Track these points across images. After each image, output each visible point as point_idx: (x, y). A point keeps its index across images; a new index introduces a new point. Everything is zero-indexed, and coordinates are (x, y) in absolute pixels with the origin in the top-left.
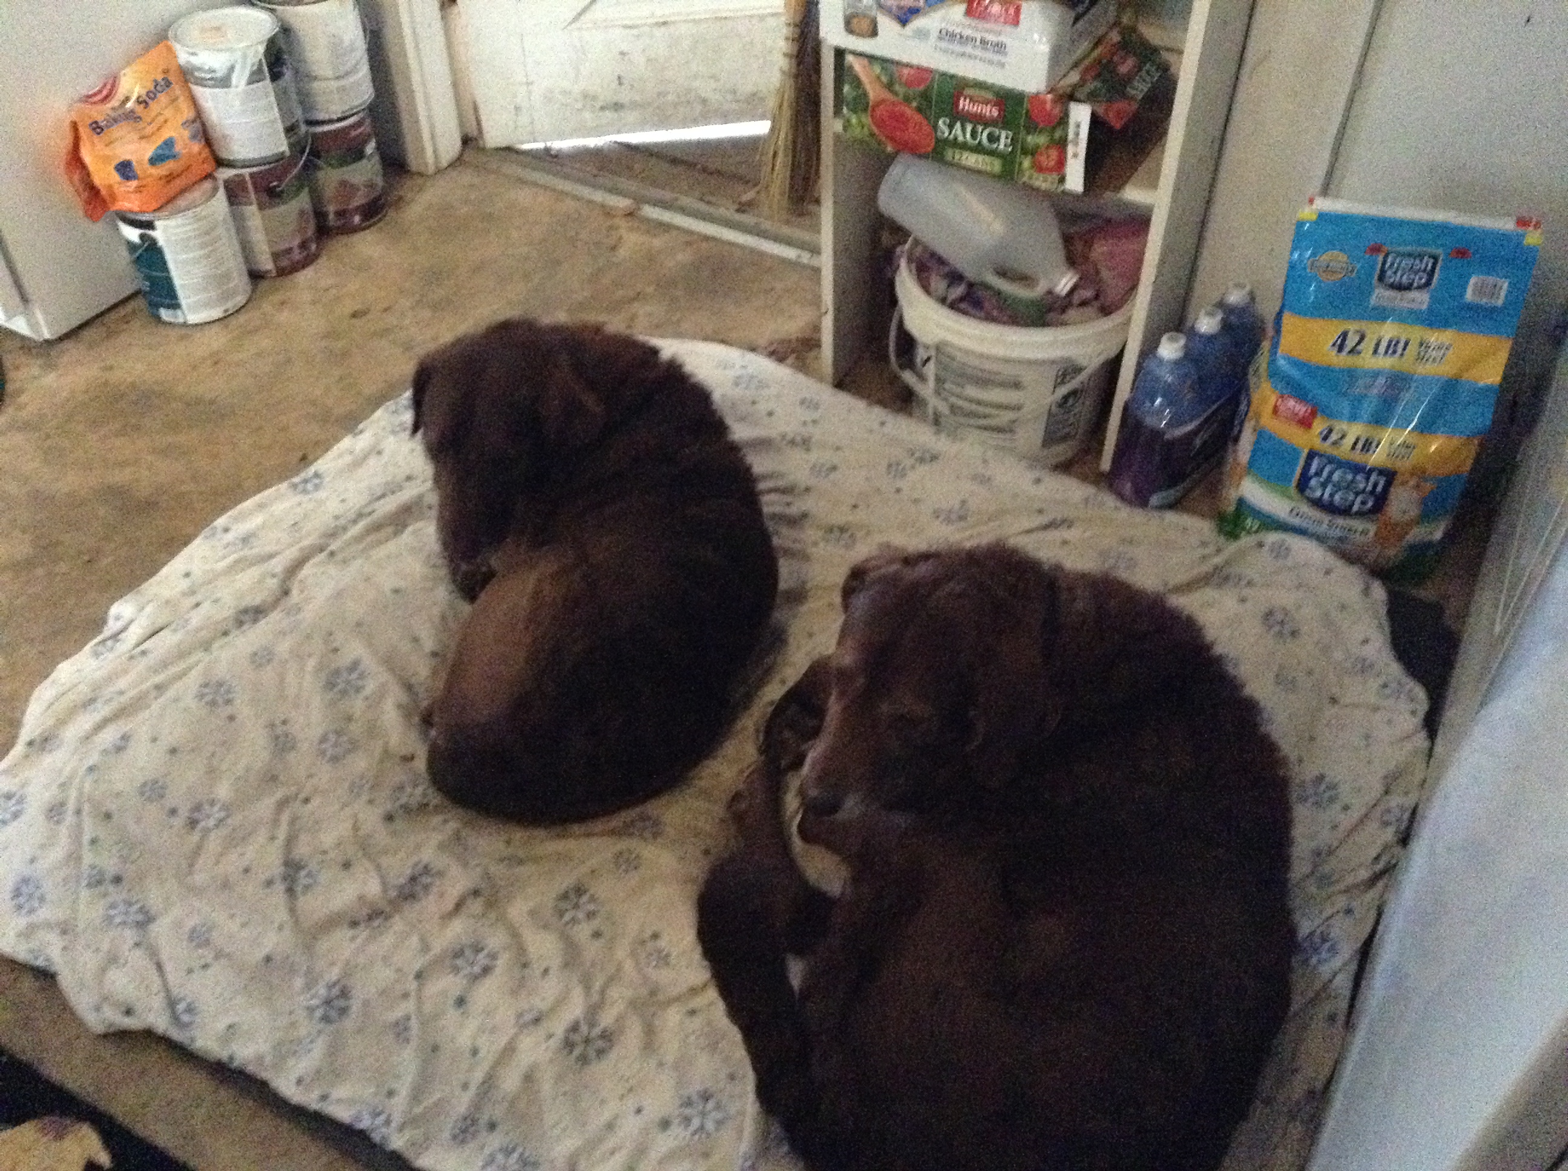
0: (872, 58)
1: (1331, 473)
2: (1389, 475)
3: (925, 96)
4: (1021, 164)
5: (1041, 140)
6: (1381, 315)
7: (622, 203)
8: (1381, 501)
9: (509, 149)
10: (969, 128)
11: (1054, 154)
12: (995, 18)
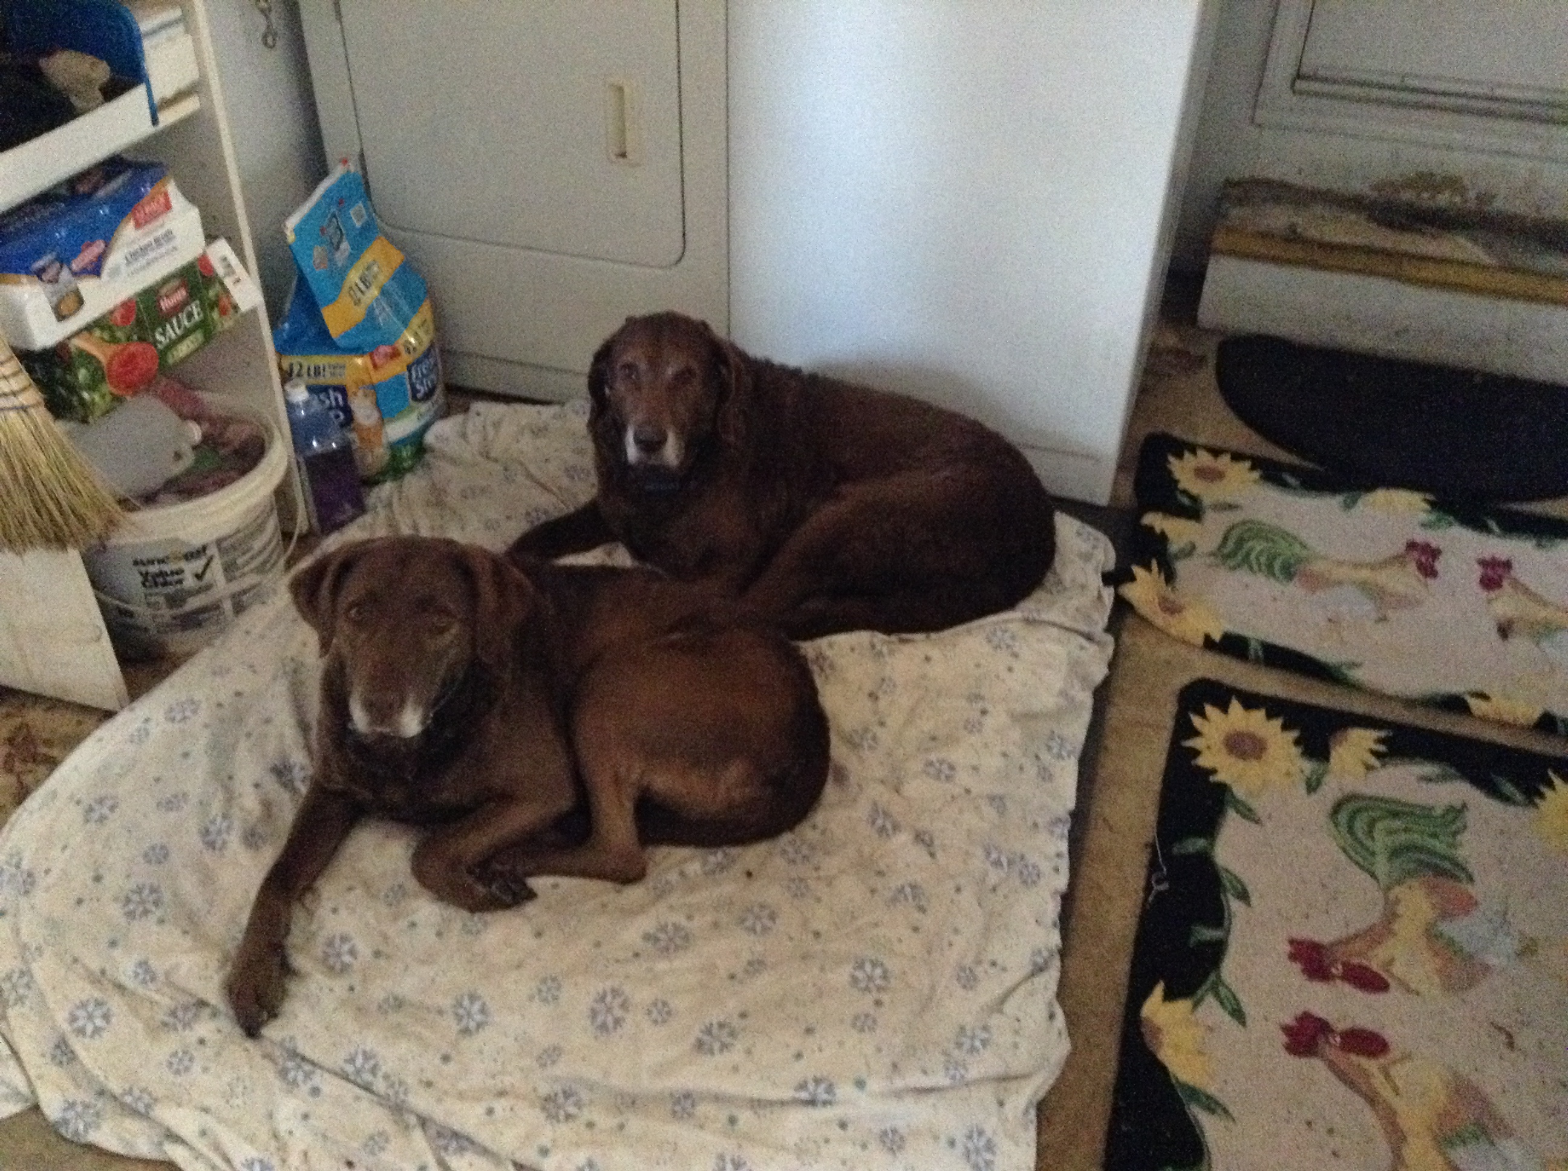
0: (88, 328)
1: (421, 372)
3: (139, 322)
4: (212, 319)
5: (217, 288)
6: (346, 269)
10: (174, 321)
12: (154, 216)
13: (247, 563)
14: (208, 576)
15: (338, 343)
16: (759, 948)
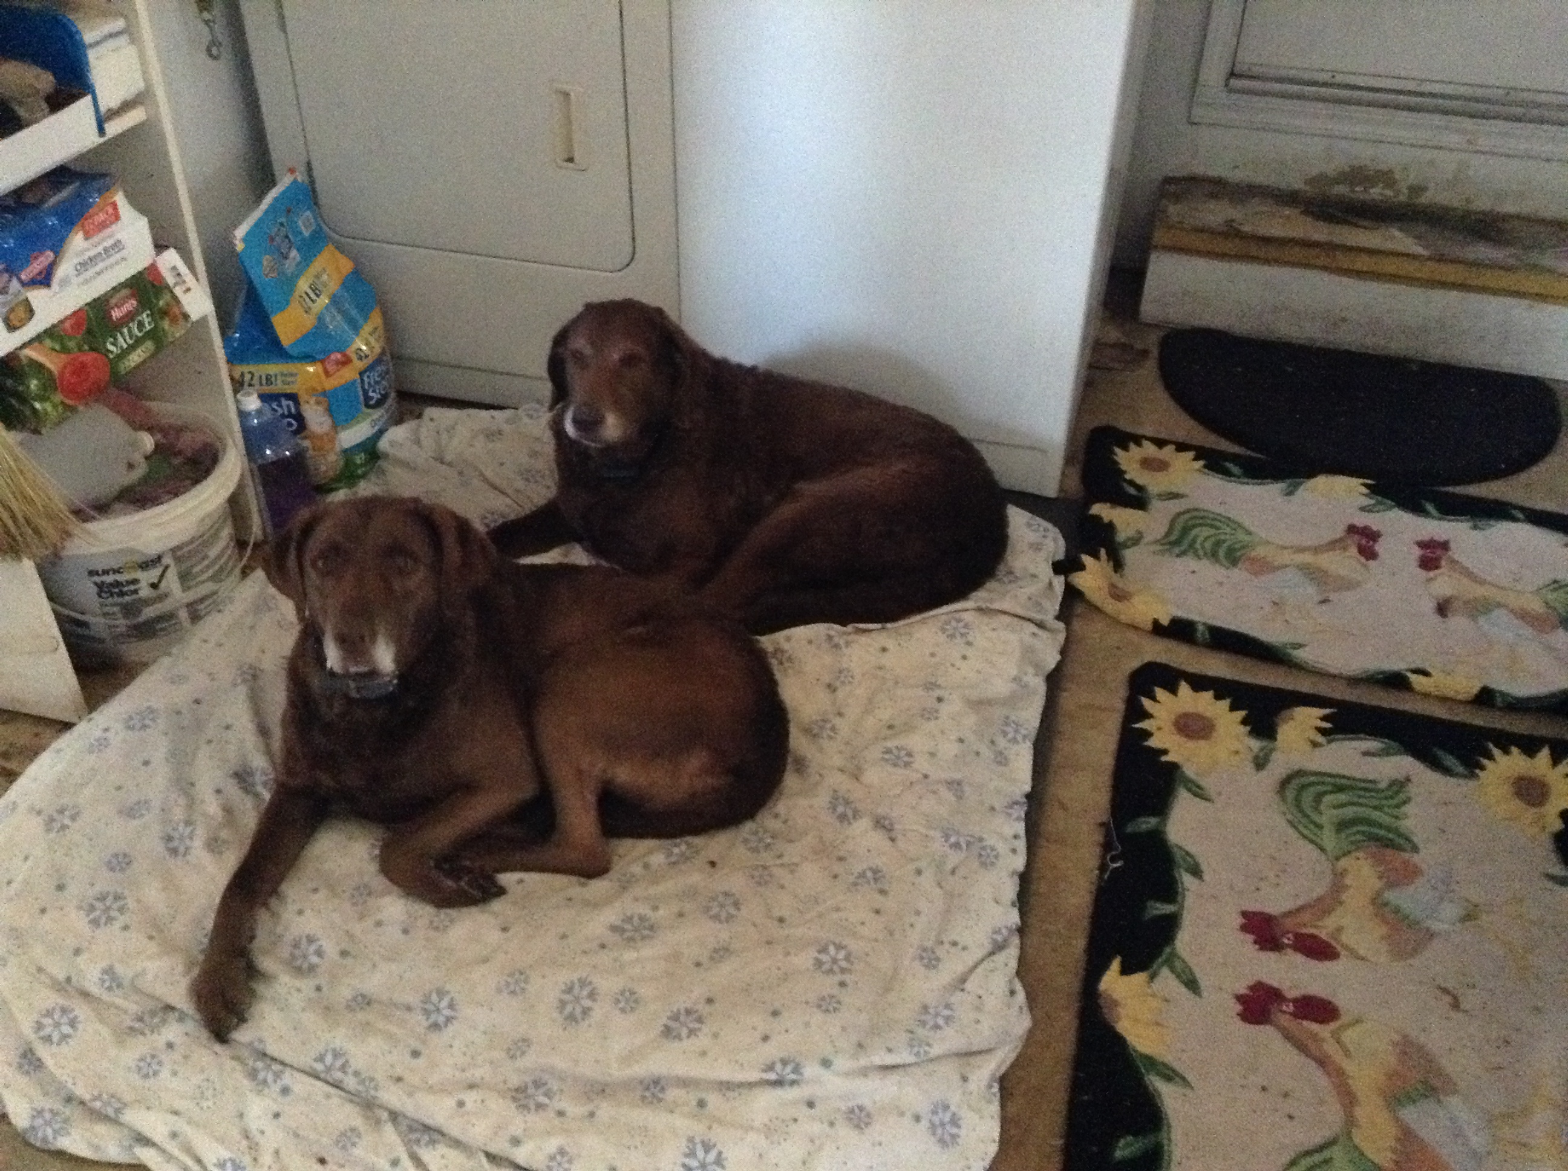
0: (38, 338)
3: (89, 332)
4: (163, 328)
5: (168, 296)
6: (296, 277)
10: (125, 330)
12: (103, 226)
13: (202, 572)
14: (163, 585)
15: (291, 352)
16: (724, 935)
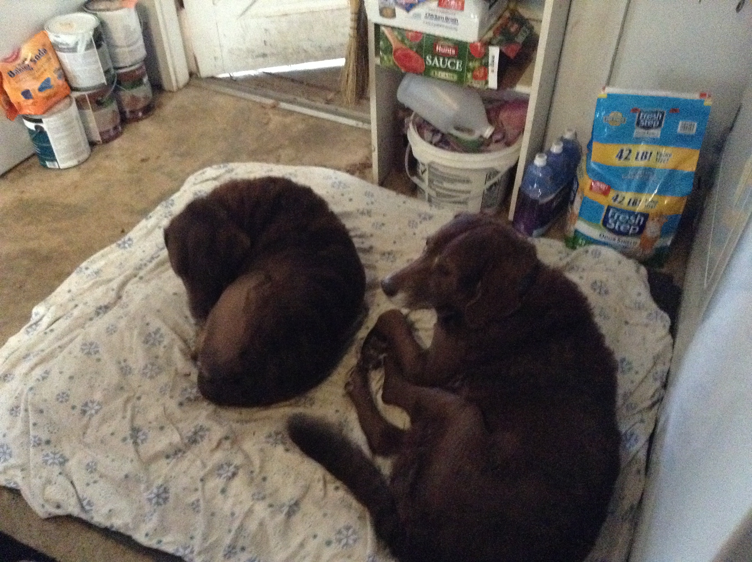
0: (393, 28)
1: (618, 217)
2: (646, 216)
3: (420, 46)
4: (467, 75)
5: (477, 64)
6: (638, 141)
7: (269, 102)
8: (642, 228)
9: (213, 78)
10: (441, 60)
11: (482, 70)
12: (450, 7)
